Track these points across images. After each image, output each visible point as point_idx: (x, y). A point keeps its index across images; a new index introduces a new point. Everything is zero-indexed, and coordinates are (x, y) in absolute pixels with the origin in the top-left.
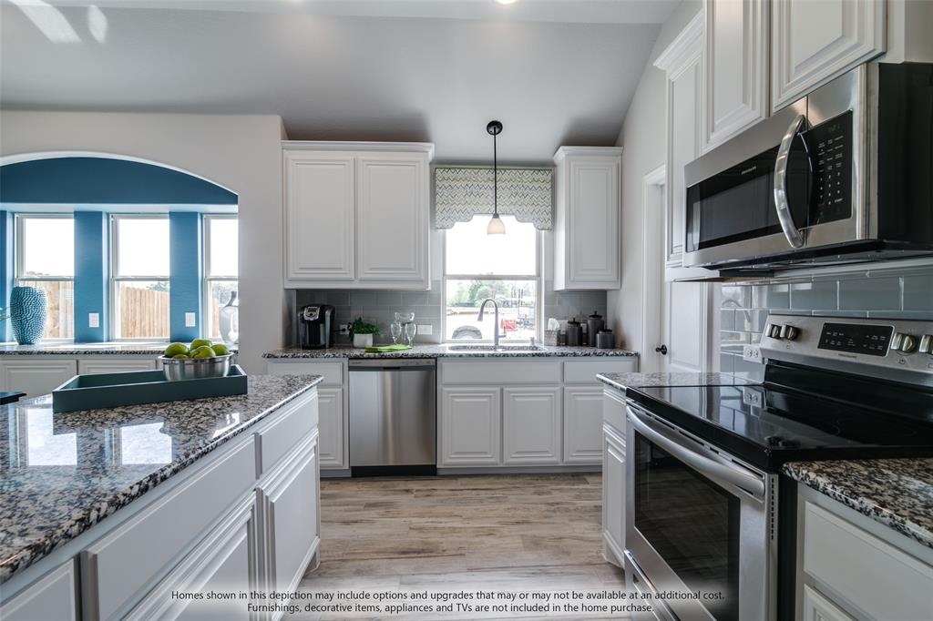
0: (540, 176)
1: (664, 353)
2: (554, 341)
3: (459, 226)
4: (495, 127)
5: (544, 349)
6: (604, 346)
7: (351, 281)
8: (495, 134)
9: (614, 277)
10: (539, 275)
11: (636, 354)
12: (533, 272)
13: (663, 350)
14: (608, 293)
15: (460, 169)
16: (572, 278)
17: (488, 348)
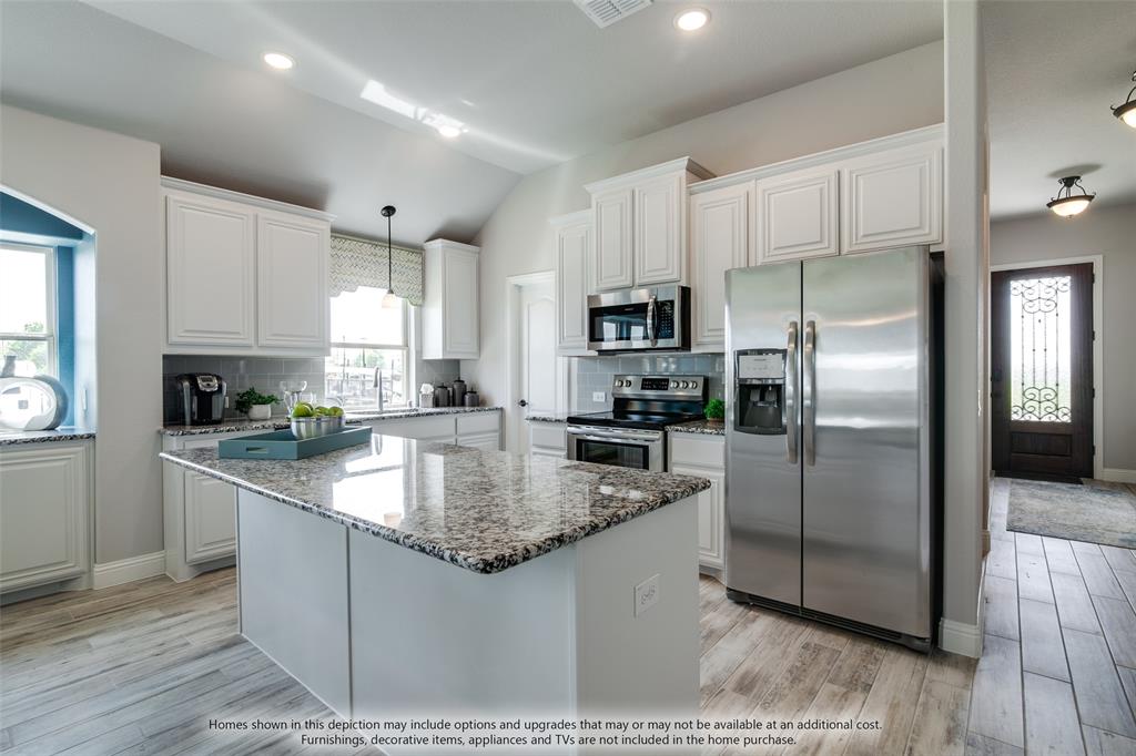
0: (413, 257)
1: (523, 405)
2: (430, 402)
3: (344, 294)
4: (389, 211)
5: (423, 410)
6: (472, 405)
7: (250, 347)
8: (389, 216)
9: (475, 349)
10: (406, 345)
11: (502, 409)
12: (400, 342)
13: (523, 403)
14: (461, 363)
15: (346, 239)
16: (448, 349)
17: (374, 413)
